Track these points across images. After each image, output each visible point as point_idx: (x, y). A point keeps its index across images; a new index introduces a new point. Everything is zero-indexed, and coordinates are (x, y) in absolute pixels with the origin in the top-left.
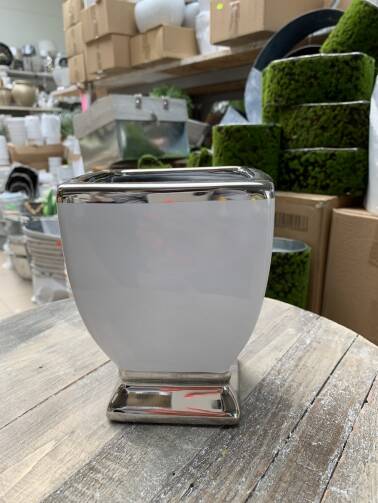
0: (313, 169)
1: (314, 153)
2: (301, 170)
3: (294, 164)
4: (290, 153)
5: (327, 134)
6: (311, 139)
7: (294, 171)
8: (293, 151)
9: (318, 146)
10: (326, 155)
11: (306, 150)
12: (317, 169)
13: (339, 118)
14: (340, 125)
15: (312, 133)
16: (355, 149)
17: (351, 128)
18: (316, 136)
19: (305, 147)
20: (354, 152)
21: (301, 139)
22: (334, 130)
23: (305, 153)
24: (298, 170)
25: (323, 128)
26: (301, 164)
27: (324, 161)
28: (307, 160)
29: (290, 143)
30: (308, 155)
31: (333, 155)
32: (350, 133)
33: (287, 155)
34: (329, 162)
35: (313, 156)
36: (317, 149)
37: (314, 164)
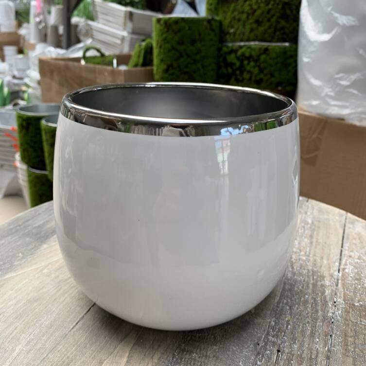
0: (248, 64)
1: (250, 47)
2: (238, 64)
3: (231, 58)
4: (227, 47)
5: (261, 29)
6: (247, 34)
7: (231, 65)
8: (230, 45)
9: (254, 40)
10: (260, 49)
11: (242, 44)
12: (252, 64)
13: (272, 12)
14: (273, 20)
15: (248, 27)
16: (287, 44)
17: (283, 23)
18: (252, 30)
19: (242, 41)
20: (285, 48)
21: (238, 32)
22: (268, 24)
23: (241, 47)
24: (235, 64)
25: (258, 22)
26: (238, 58)
27: (259, 56)
28: (243, 55)
29: (228, 37)
30: (243, 50)
31: (266, 50)
32: (283, 28)
33: (225, 49)
34: (263, 57)
35: (249, 50)
36: (252, 43)
37: (249, 58)
